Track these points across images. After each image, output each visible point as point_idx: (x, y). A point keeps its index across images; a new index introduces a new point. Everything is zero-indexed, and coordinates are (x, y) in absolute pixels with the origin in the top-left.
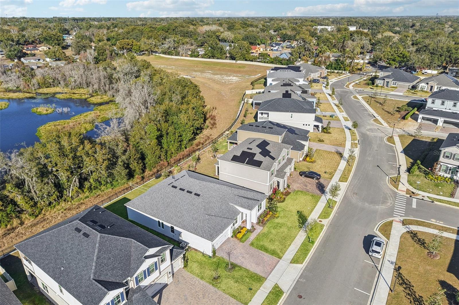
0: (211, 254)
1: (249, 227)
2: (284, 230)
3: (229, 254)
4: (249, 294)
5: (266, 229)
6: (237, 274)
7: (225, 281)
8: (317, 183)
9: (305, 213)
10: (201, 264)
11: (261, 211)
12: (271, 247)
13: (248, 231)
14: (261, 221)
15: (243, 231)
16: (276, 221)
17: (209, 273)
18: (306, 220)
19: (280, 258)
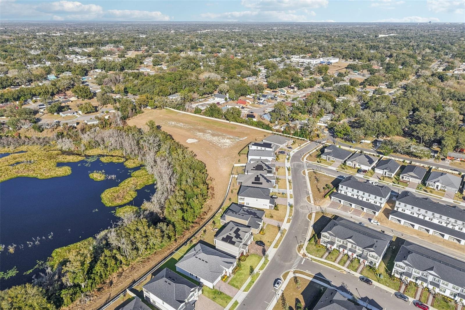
0: (212, 288)
1: (228, 275)
2: (243, 276)
3: (219, 288)
4: (226, 304)
5: (235, 276)
6: (222, 296)
7: (218, 299)
8: (263, 249)
9: (254, 267)
10: (208, 292)
11: (234, 267)
12: (236, 285)
13: (228, 277)
14: (234, 272)
15: (226, 277)
16: (240, 272)
17: (212, 296)
18: (253, 270)
19: (239, 289)
